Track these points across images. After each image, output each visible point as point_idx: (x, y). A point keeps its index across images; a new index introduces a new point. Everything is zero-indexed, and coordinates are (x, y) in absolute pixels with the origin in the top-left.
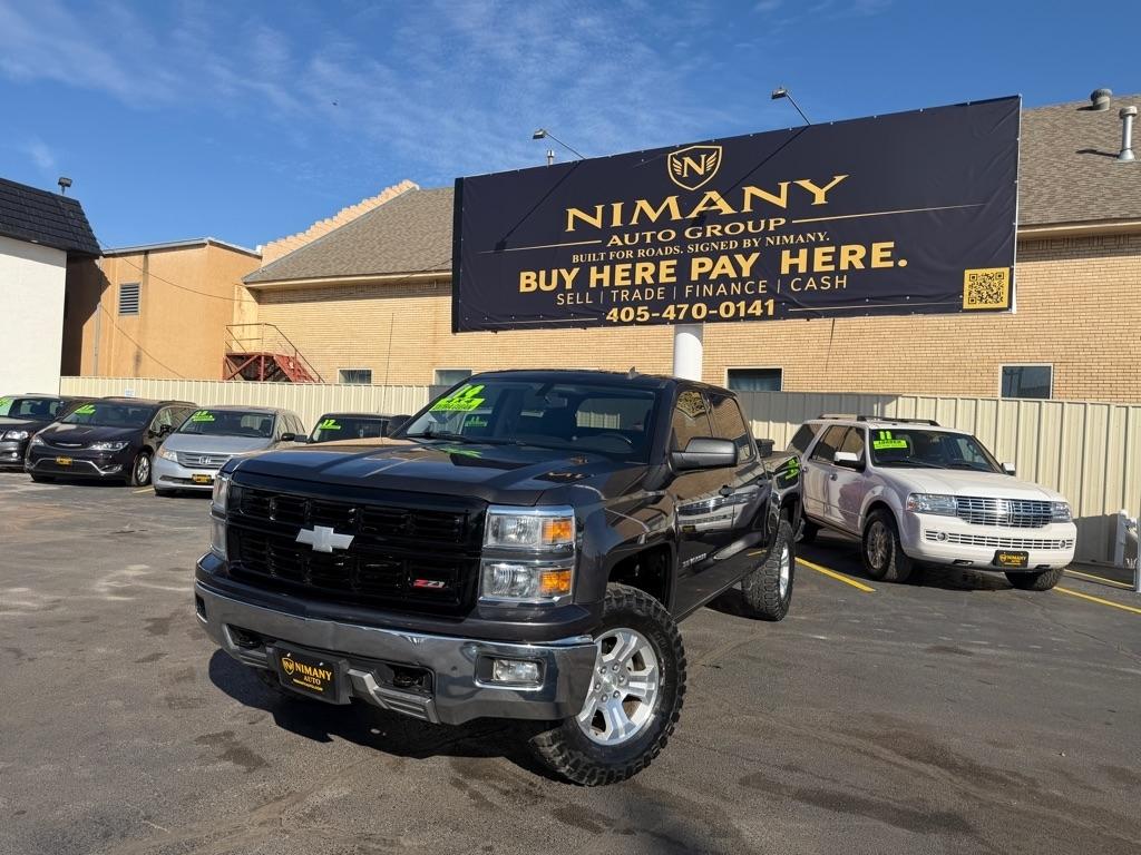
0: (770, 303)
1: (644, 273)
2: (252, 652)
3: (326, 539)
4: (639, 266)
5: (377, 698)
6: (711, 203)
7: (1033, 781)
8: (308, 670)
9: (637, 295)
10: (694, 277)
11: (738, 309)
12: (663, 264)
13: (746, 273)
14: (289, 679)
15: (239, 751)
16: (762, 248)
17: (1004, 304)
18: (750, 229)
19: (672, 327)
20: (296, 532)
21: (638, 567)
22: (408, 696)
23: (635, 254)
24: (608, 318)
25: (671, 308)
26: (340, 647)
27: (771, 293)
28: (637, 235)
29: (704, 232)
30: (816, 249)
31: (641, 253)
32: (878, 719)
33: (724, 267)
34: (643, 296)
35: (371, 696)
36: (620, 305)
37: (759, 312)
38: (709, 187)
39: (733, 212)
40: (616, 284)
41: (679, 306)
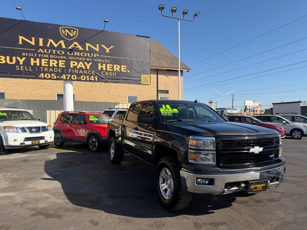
0: (96, 77)
1: (53, 63)
4: (51, 61)
6: (75, 45)
9: (51, 70)
10: (72, 67)
11: (86, 78)
12: (60, 61)
13: (88, 68)
16: (93, 62)
17: (149, 83)
18: (88, 55)
19: (65, 81)
23: (49, 56)
24: (40, 76)
25: (64, 75)
27: (96, 74)
28: (50, 50)
29: (74, 54)
30: (108, 65)
31: (51, 56)
33: (81, 65)
36: (45, 73)
37: (93, 79)
38: (75, 40)
39: (83, 49)
40: (42, 65)
41: (67, 75)
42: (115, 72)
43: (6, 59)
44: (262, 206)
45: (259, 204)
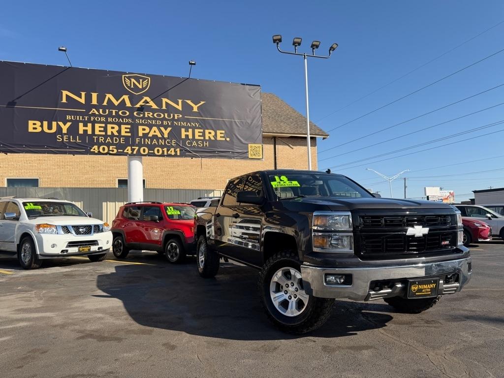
0: (178, 150)
1: (112, 129)
4: (109, 126)
6: (146, 102)
9: (109, 140)
10: (140, 134)
11: (163, 151)
12: (123, 127)
13: (166, 136)
16: (172, 126)
17: (261, 157)
18: (166, 116)
19: (126, 157)
23: (107, 119)
24: (92, 150)
25: (129, 148)
27: (178, 145)
28: (107, 110)
29: (144, 115)
30: (196, 130)
31: (110, 120)
33: (155, 132)
34: (112, 141)
36: (99, 145)
37: (173, 153)
38: (146, 94)
39: (157, 108)
40: (96, 133)
41: (133, 147)
42: (206, 141)
43: (42, 126)
44: (435, 327)
45: (431, 325)
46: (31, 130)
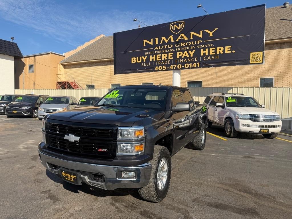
0: (198, 64)
1: (164, 56)
2: (55, 170)
3: (72, 138)
4: (163, 55)
5: (89, 183)
6: (182, 37)
7: (274, 197)
8: (69, 176)
9: (163, 63)
10: (178, 57)
11: (190, 66)
12: (169, 54)
13: (192, 56)
14: (64, 178)
15: (52, 196)
16: (196, 49)
17: (261, 62)
18: (192, 44)
19: (172, 71)
20: (64, 136)
21: (163, 140)
22: (98, 183)
23: (162, 52)
24: (155, 69)
25: (172, 66)
26: (78, 169)
27: (198, 61)
28: (162, 46)
29: (180, 45)
30: (210, 49)
31: (163, 51)
32: (230, 179)
33: (186, 54)
35: (87, 183)
36: (158, 66)
37: (195, 66)
38: (181, 33)
39: (188, 39)
40: (157, 60)
41: (174, 65)
42: (217, 55)
43: (136, 60)
46: (132, 62)
